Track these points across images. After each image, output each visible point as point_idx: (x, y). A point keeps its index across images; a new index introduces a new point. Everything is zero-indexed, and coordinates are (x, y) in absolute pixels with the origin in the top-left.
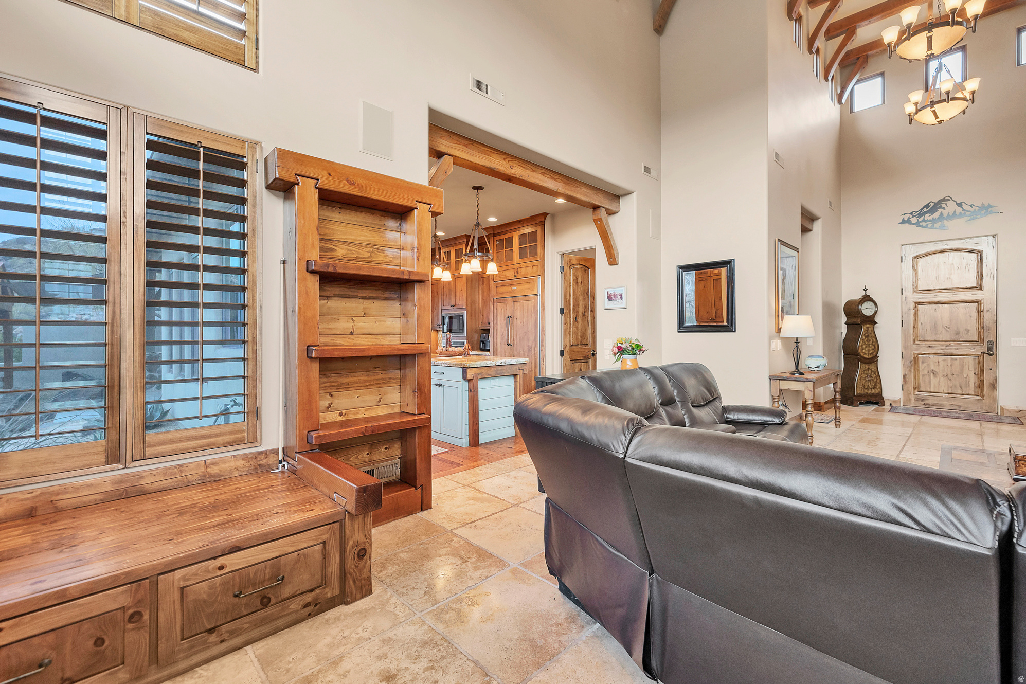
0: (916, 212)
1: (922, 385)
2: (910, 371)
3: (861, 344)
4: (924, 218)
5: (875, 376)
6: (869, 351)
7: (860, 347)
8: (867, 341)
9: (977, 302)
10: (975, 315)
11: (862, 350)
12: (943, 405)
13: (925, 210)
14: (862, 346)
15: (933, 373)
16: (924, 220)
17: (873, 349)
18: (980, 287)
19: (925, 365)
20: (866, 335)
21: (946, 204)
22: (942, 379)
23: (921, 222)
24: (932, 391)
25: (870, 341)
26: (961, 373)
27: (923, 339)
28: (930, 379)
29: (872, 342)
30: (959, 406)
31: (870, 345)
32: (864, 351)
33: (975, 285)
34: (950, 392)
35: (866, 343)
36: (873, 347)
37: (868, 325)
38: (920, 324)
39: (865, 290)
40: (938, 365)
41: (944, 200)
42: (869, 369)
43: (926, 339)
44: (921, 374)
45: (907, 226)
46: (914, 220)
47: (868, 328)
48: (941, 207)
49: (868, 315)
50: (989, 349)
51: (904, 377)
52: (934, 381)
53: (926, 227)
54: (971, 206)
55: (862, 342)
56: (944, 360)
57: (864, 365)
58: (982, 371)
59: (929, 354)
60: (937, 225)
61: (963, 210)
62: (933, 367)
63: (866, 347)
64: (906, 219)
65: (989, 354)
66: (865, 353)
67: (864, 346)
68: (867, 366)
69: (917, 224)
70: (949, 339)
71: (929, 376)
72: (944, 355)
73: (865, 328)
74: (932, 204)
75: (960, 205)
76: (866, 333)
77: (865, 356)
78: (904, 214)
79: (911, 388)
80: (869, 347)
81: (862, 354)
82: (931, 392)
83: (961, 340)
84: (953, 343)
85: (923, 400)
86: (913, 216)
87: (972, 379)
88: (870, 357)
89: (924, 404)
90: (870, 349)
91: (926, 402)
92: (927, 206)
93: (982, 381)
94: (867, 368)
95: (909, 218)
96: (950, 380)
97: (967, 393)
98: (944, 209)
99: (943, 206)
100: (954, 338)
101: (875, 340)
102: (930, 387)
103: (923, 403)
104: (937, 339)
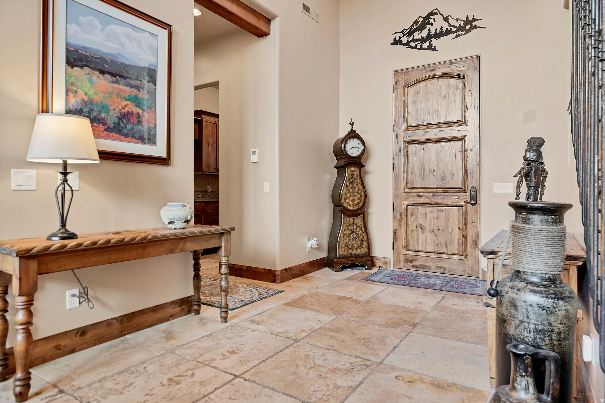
0: (407, 30)
1: (411, 242)
2: (400, 225)
3: (344, 193)
4: (413, 38)
5: (361, 232)
6: (354, 201)
7: (344, 196)
8: (352, 188)
9: (461, 139)
10: (460, 156)
11: (345, 200)
12: (428, 267)
13: (415, 27)
14: (346, 194)
15: (421, 228)
16: (414, 40)
17: (359, 199)
18: (464, 122)
19: (414, 217)
20: (351, 180)
21: (434, 19)
22: (429, 235)
23: (411, 41)
24: (420, 249)
25: (355, 188)
26: (447, 227)
27: (411, 187)
28: (418, 235)
29: (358, 190)
30: (444, 268)
31: (356, 194)
32: (348, 201)
33: (461, 119)
34: (436, 251)
35: (351, 191)
36: (359, 196)
37: (353, 169)
38: (409, 168)
39: (352, 124)
40: (426, 218)
41: (431, 14)
42: (353, 223)
43: (415, 186)
44: (410, 229)
45: (398, 47)
46: (404, 40)
47: (353, 171)
48: (429, 23)
49: (354, 155)
50: (473, 198)
51: (395, 232)
52: (422, 237)
53: (415, 48)
54: (457, 20)
55: (345, 190)
56: (431, 212)
57: (347, 218)
58: (466, 224)
59: (418, 205)
60: (426, 45)
61: (450, 25)
62: (421, 221)
63: (350, 196)
64: (397, 39)
65: (472, 204)
66: (349, 204)
67: (348, 195)
68: (351, 220)
69: (407, 44)
70: (435, 186)
71: (417, 230)
72: (432, 205)
73: (349, 171)
74: (421, 19)
75: (446, 19)
76: (351, 178)
77: (349, 207)
78: (396, 33)
79: (401, 247)
80: (354, 196)
81: (345, 205)
82: (418, 251)
83: (447, 186)
84: (439, 191)
85: (411, 261)
86: (404, 35)
87: (457, 234)
88: (355, 208)
89: (412, 266)
90: (355, 198)
91: (414, 263)
92: (416, 22)
93: (465, 237)
94: (351, 223)
95: (400, 38)
96: (436, 236)
97: (452, 252)
98: (432, 24)
99: (431, 21)
100: (440, 184)
101: (361, 187)
102: (418, 246)
103: (411, 264)
104: (425, 186)
